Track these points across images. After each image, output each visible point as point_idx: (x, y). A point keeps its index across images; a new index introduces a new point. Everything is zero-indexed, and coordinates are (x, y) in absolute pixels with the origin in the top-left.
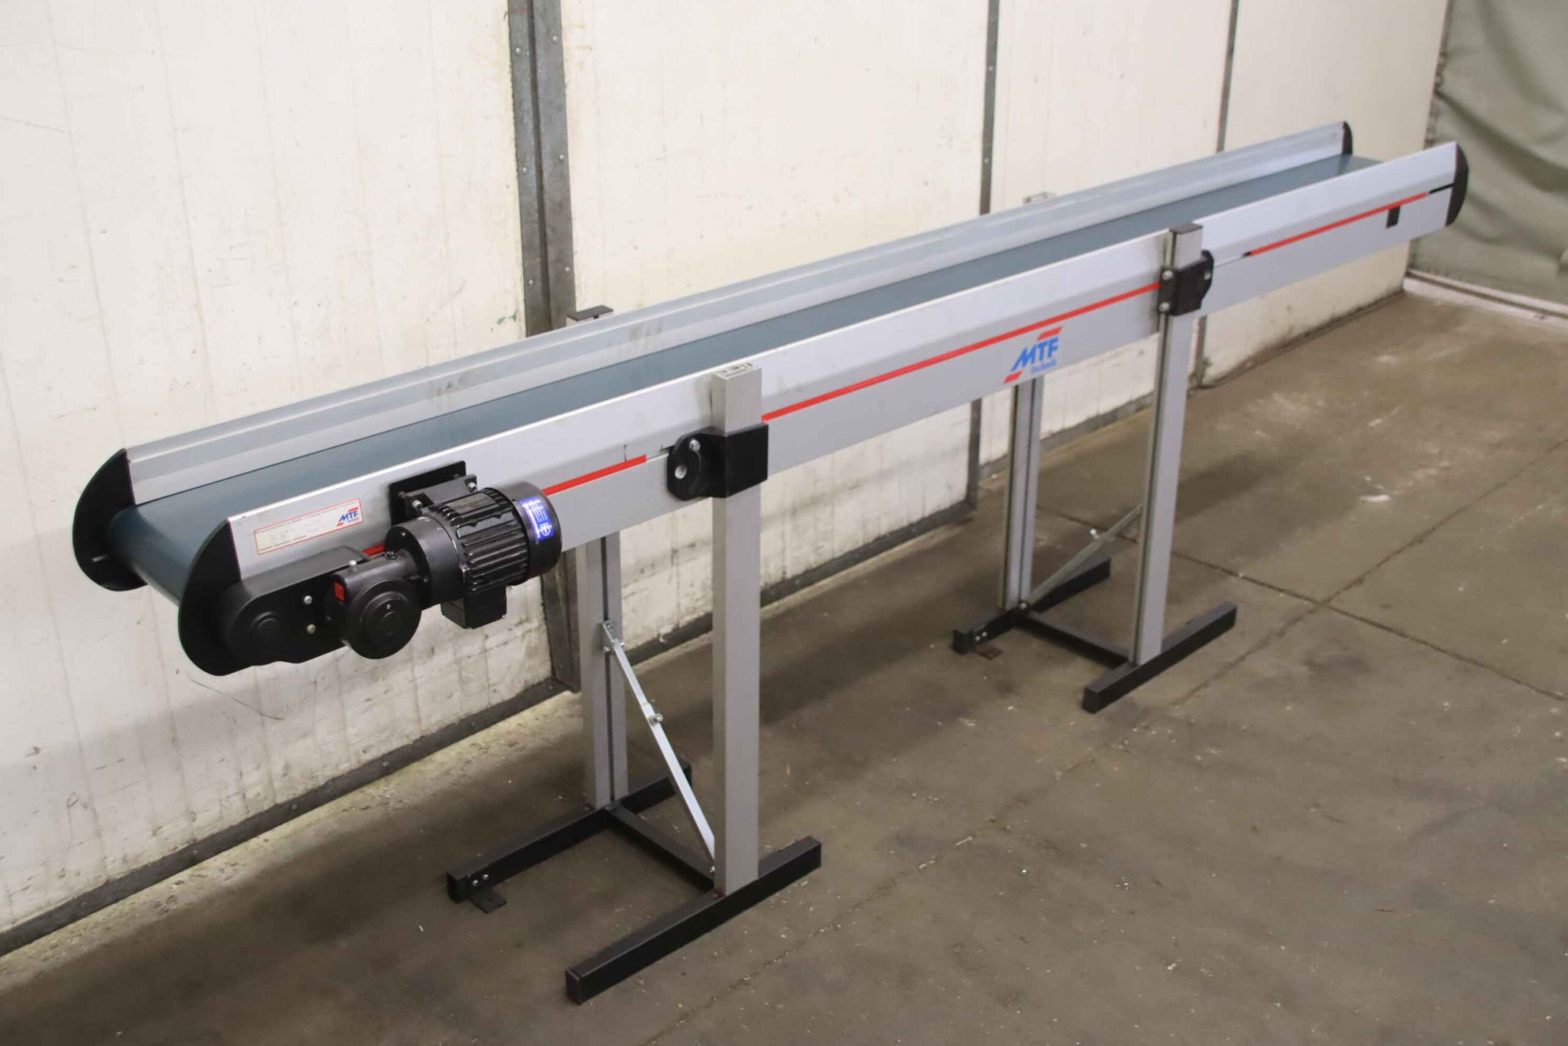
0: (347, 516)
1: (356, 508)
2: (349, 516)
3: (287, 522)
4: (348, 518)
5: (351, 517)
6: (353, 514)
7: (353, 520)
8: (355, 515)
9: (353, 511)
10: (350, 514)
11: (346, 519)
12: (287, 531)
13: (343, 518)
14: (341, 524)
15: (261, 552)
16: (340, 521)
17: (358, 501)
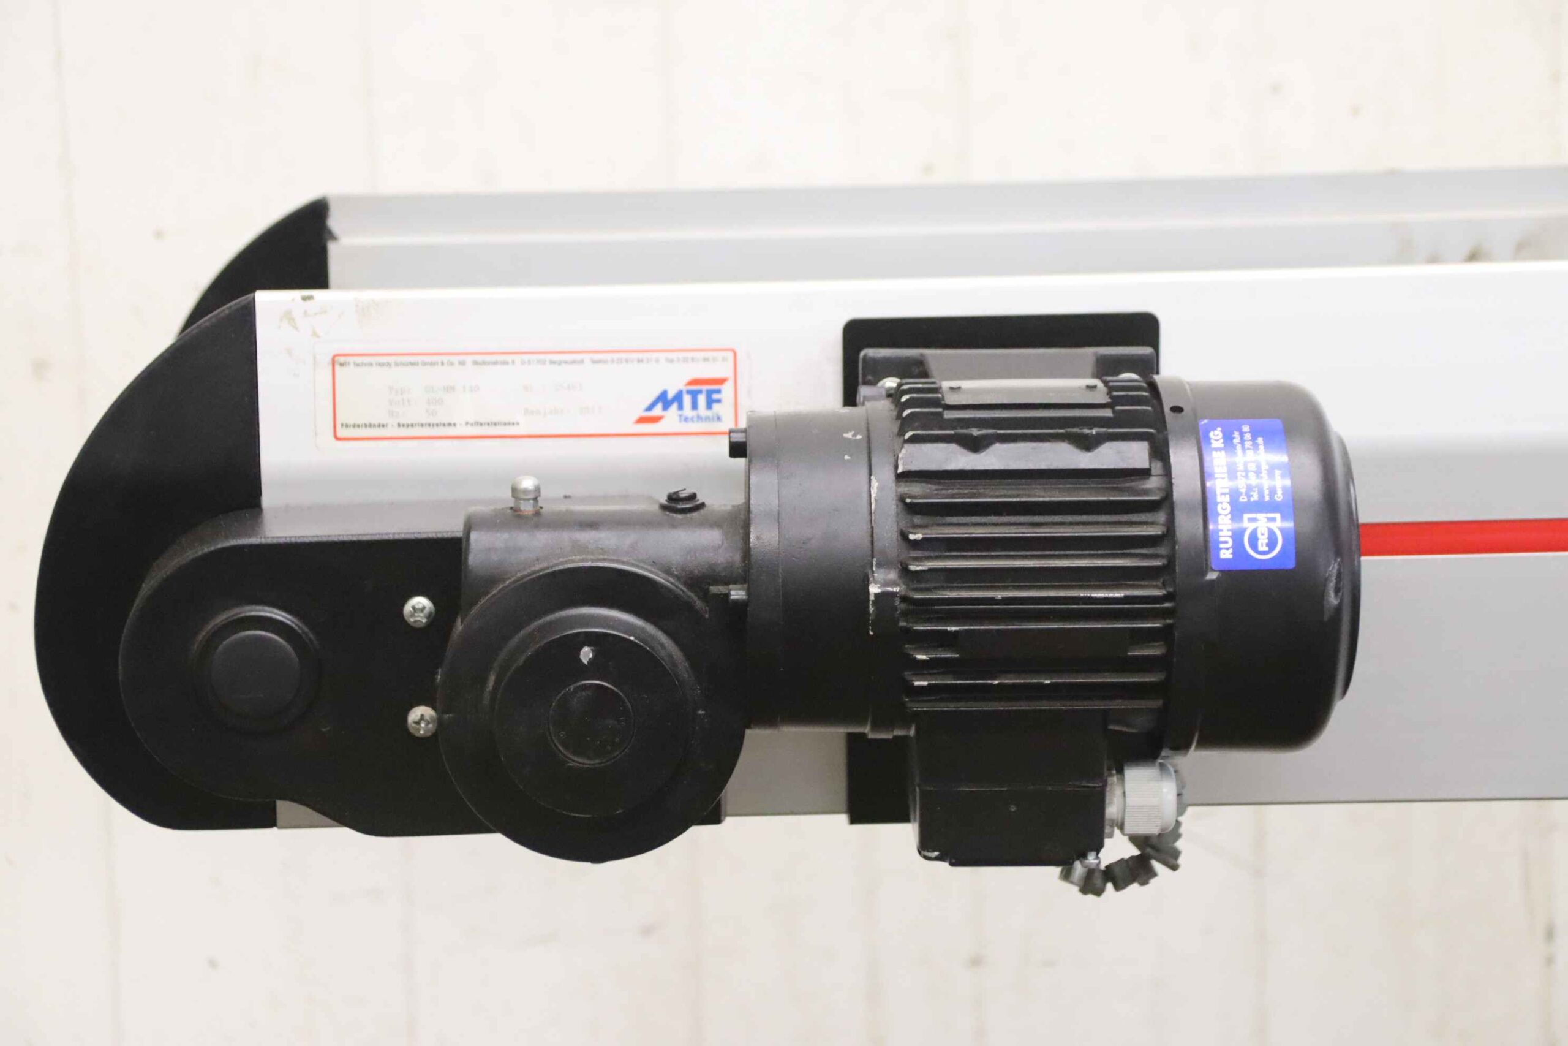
0: (678, 397)
1: (721, 381)
2: (687, 400)
3: (455, 359)
4: (681, 407)
5: (695, 406)
6: (702, 399)
7: (699, 418)
8: (710, 403)
9: (705, 388)
10: (694, 395)
11: (674, 407)
12: (450, 389)
13: (664, 400)
14: (656, 420)
15: (341, 433)
16: (650, 408)
17: (730, 355)
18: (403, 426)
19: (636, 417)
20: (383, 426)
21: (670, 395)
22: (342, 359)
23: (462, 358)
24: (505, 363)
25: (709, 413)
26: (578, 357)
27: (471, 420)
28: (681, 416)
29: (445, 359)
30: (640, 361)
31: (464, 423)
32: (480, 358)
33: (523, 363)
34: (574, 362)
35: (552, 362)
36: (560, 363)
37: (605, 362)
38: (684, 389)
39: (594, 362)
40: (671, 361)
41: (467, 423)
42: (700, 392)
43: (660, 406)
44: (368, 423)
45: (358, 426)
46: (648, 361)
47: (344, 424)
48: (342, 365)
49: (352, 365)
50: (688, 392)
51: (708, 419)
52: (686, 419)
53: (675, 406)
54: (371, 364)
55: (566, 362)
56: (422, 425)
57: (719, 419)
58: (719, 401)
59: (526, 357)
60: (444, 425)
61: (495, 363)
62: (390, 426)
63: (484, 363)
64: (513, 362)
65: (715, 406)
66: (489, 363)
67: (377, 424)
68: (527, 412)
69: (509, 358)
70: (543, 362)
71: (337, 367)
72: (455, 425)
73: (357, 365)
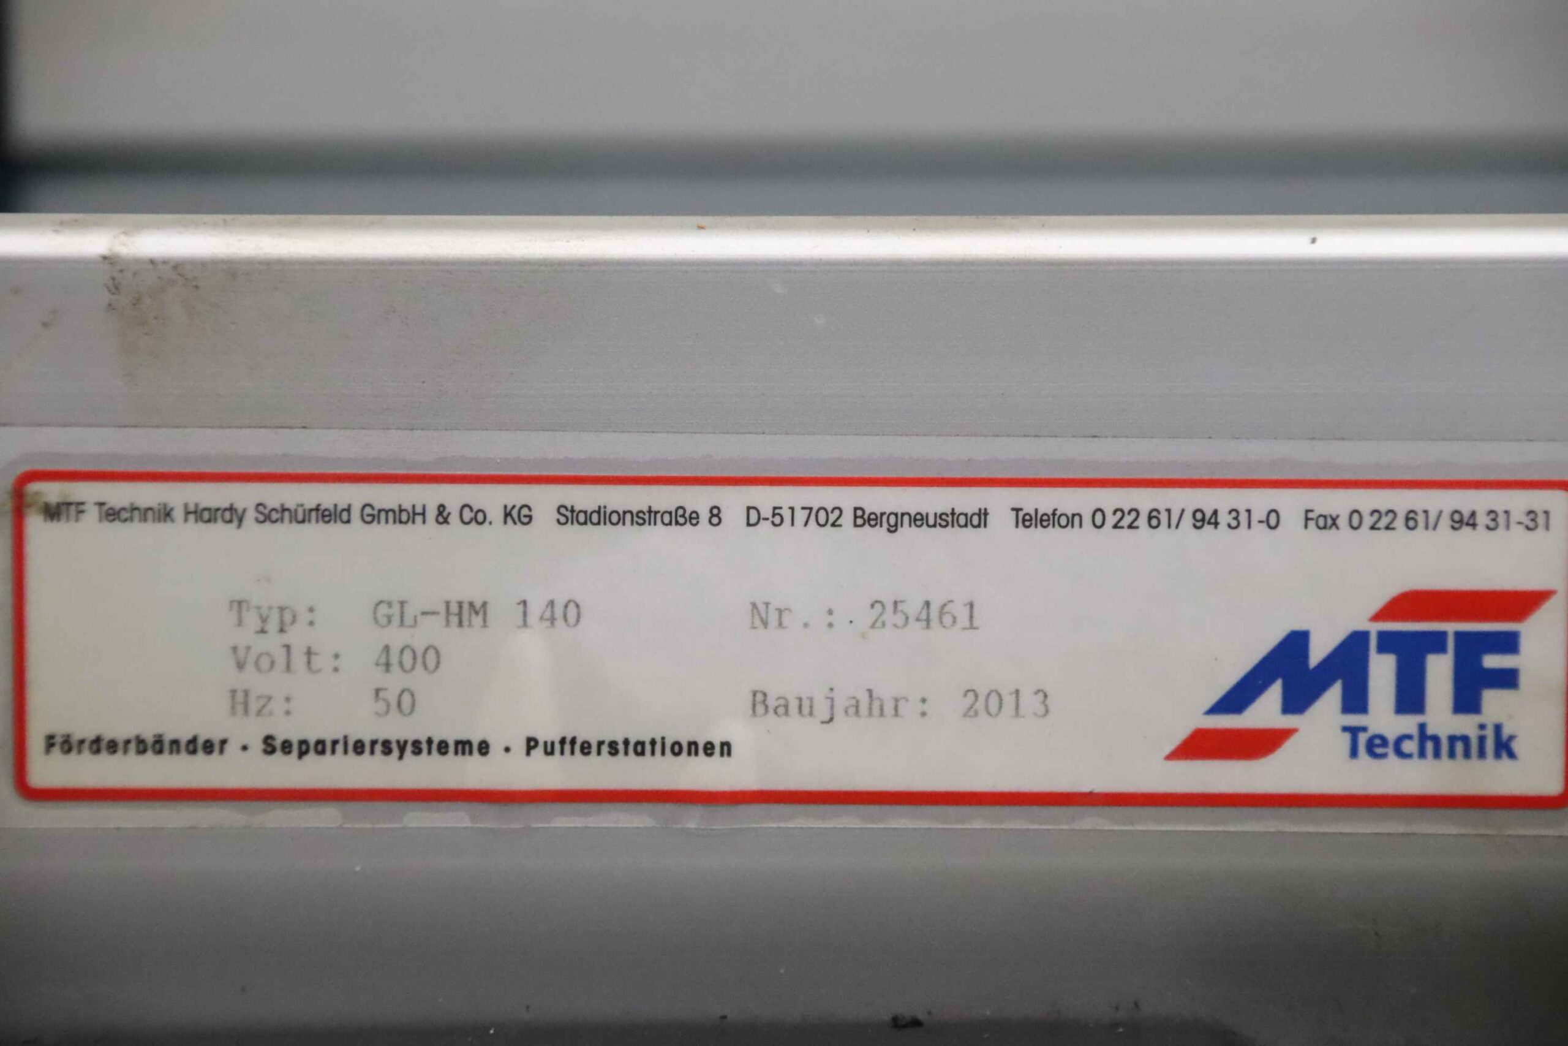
0: (1349, 662)
1: (1520, 603)
2: (1382, 672)
3: (490, 498)
4: (1356, 700)
5: (1410, 696)
6: (1440, 672)
7: (1428, 742)
8: (1471, 687)
9: (1454, 627)
10: (1410, 653)
11: (1331, 697)
12: (468, 612)
13: (1292, 668)
14: (1257, 744)
15: (47, 771)
16: (1238, 696)
17: (1557, 502)
18: (286, 747)
19: (1181, 733)
20: (208, 747)
21: (1318, 652)
22: (52, 492)
23: (515, 494)
24: (682, 517)
25: (1466, 725)
26: (966, 500)
27: (548, 733)
28: (1354, 731)
29: (453, 496)
30: (1204, 520)
31: (520, 746)
32: (585, 498)
33: (753, 517)
34: (948, 519)
35: (865, 519)
36: (894, 522)
37: (1072, 520)
38: (1374, 628)
39: (1025, 520)
40: (1330, 522)
41: (531, 744)
42: (1436, 642)
43: (1274, 695)
44: (149, 738)
45: (113, 747)
46: (1238, 519)
47: (58, 740)
48: (53, 512)
49: (92, 514)
50: (1387, 642)
51: (1461, 747)
52: (1376, 747)
53: (1333, 695)
54: (165, 514)
55: (919, 520)
56: (359, 748)
57: (1504, 747)
58: (1508, 679)
59: (765, 498)
60: (443, 747)
61: (645, 517)
62: (232, 748)
63: (601, 516)
64: (715, 514)
65: (1494, 701)
66: (620, 518)
67: (184, 737)
68: (759, 702)
69: (698, 499)
70: (828, 518)
71: (35, 524)
72: (484, 748)
73: (112, 515)
